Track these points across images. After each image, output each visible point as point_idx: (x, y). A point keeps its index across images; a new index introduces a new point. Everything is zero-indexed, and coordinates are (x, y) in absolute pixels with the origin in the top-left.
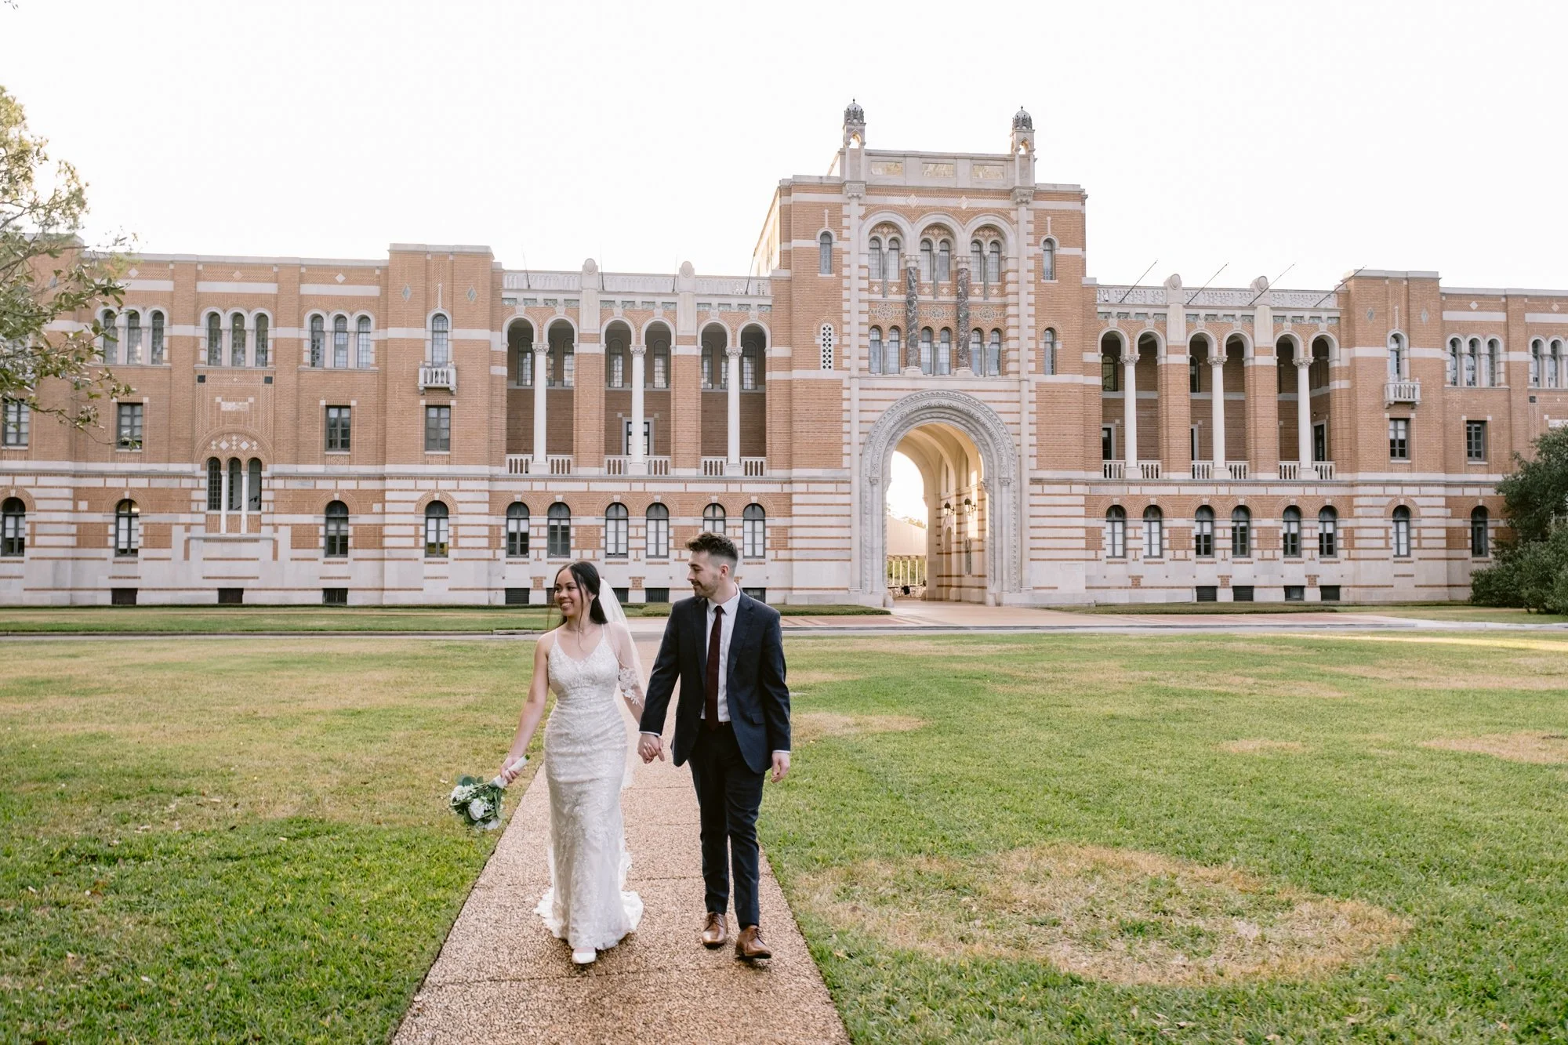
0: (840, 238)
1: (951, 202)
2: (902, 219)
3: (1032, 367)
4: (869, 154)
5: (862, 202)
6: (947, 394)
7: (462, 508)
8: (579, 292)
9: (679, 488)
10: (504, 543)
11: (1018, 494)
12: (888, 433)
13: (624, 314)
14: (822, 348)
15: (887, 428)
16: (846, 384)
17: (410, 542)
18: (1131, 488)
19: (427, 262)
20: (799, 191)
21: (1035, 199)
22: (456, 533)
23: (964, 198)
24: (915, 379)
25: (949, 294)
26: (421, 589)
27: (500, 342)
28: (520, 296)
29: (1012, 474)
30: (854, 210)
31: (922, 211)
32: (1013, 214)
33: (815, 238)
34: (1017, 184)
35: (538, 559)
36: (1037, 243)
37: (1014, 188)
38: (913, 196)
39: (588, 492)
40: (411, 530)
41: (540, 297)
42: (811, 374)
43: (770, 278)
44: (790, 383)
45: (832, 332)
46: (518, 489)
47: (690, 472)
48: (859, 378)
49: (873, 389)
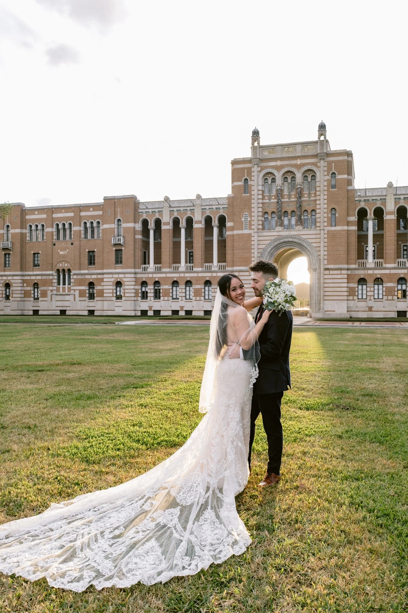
0: (251, 180)
1: (294, 162)
2: (274, 170)
3: (326, 224)
4: (262, 147)
5: (259, 166)
6: (291, 237)
7: (126, 283)
8: (162, 208)
9: (196, 275)
10: (140, 295)
11: (319, 274)
12: (269, 253)
13: (178, 215)
14: (244, 222)
15: (268, 250)
16: (253, 235)
17: (111, 295)
18: (369, 271)
19: (115, 202)
20: (236, 164)
21: (327, 157)
22: (124, 292)
23: (299, 160)
24: (279, 231)
25: (294, 198)
26: (114, 310)
27: (139, 227)
28: (144, 211)
29: (317, 267)
30: (255, 169)
31: (282, 167)
32: (318, 164)
33: (241, 181)
34: (319, 152)
35: (150, 300)
36: (328, 175)
37: (318, 153)
38: (279, 161)
39: (166, 277)
40: (111, 291)
41: (150, 211)
42: (240, 232)
43: (227, 197)
44: (233, 235)
45: (248, 216)
46: (144, 277)
47: (200, 269)
48: (258, 232)
49: (263, 236)
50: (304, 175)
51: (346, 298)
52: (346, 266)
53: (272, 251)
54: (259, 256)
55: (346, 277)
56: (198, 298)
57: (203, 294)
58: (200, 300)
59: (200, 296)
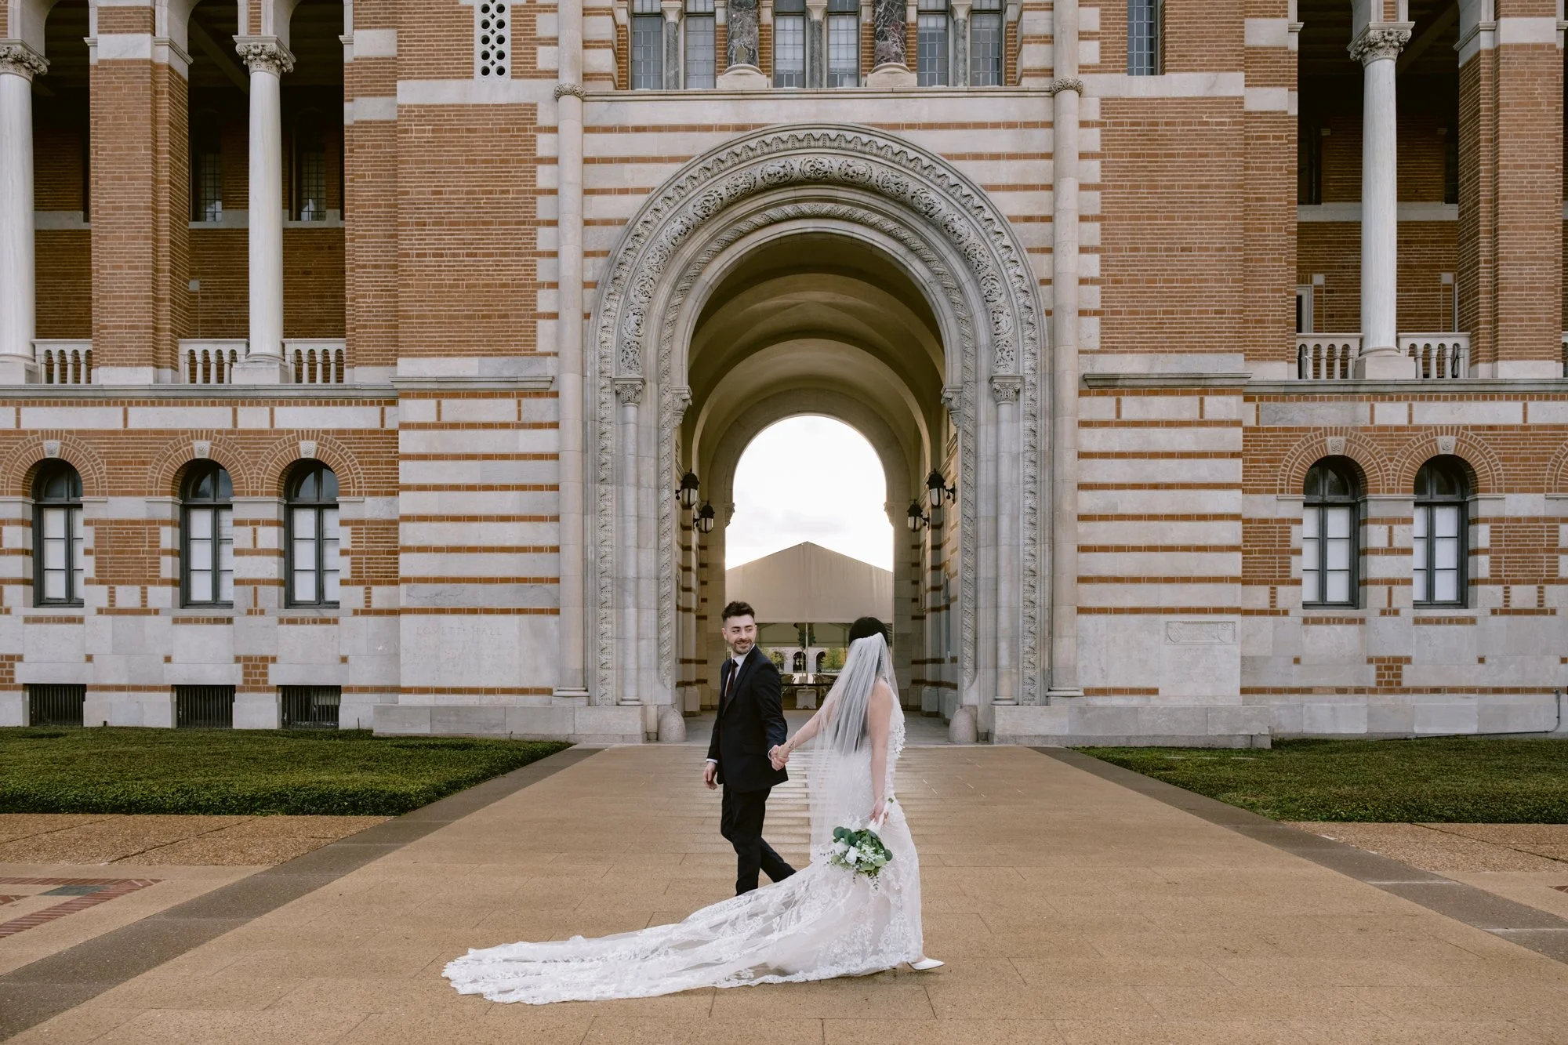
3: (1091, 52)
6: (837, 136)
9: (106, 419)
11: (1043, 424)
12: (670, 256)
16: (544, 118)
18: (1380, 407)
24: (744, 99)
29: (1029, 365)
42: (448, 92)
47: (143, 376)
48: (583, 98)
49: (623, 129)
53: (688, 251)
54: (589, 276)
55: (1239, 447)
56: (127, 596)
57: (168, 567)
58: (144, 611)
59: (148, 579)
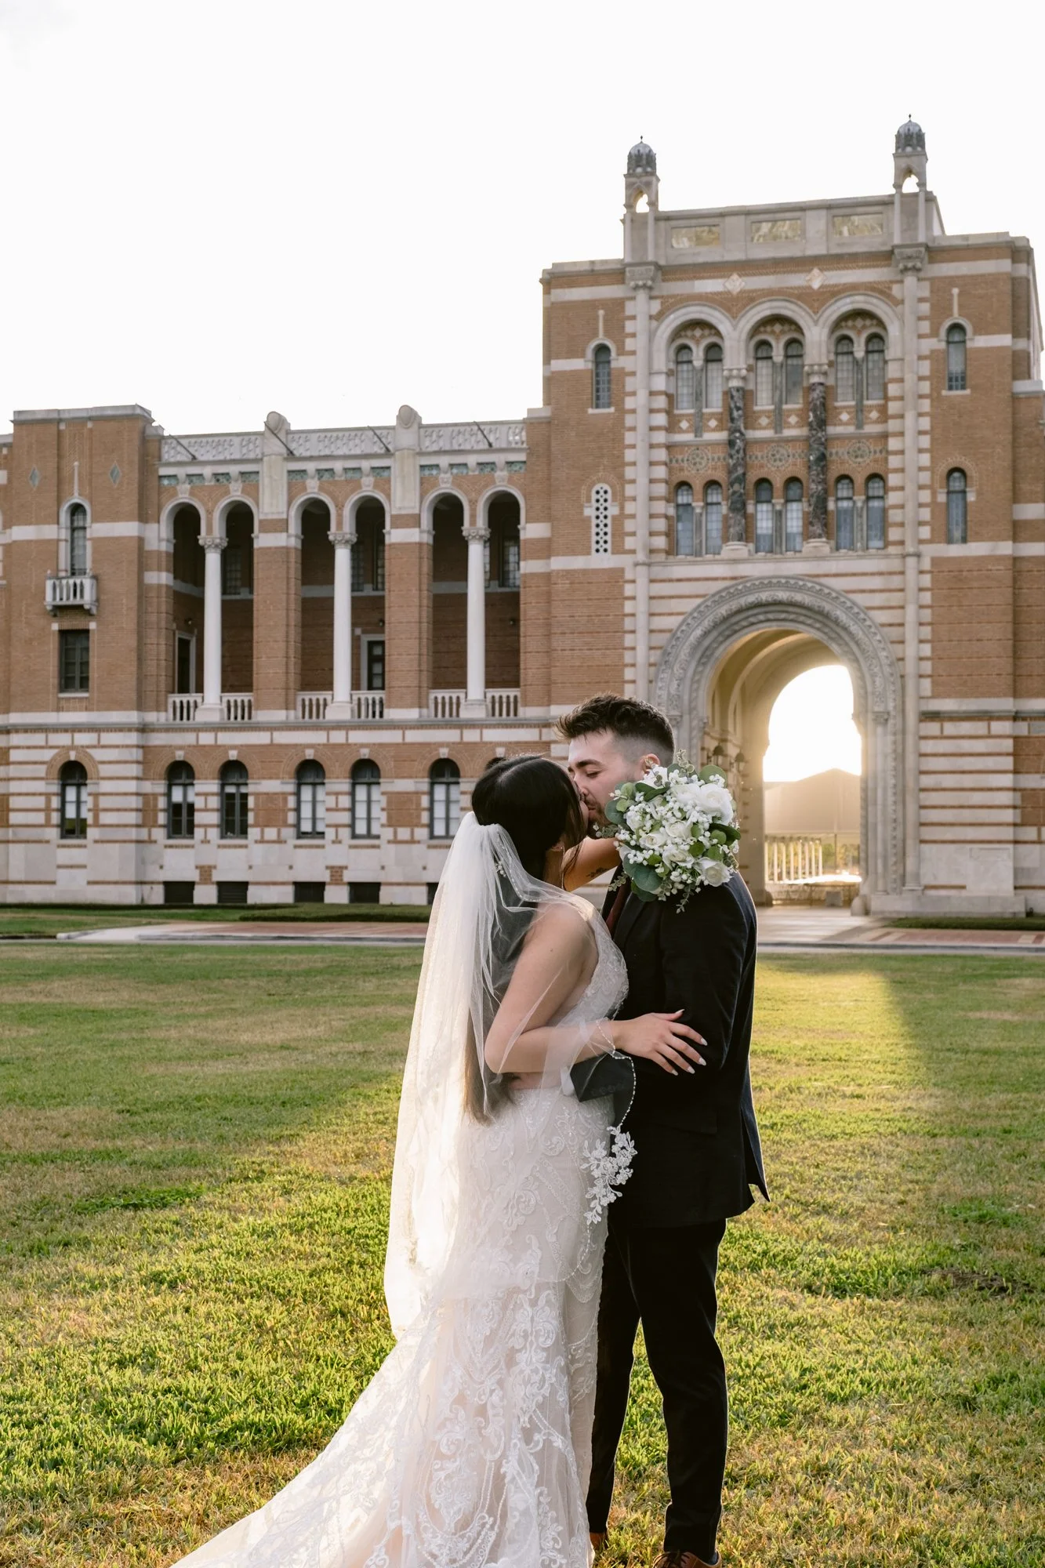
0: (622, 351)
1: (796, 280)
2: (717, 314)
3: (925, 532)
4: (668, 217)
5: (655, 293)
6: (787, 583)
7: (105, 770)
8: (257, 461)
9: (396, 737)
10: (162, 818)
11: (899, 737)
12: (695, 648)
13: (321, 489)
14: (594, 522)
15: (692, 639)
16: (628, 576)
17: (39, 818)
19: (59, 433)
20: (561, 286)
21: (932, 261)
22: (96, 804)
23: (816, 271)
24: (735, 561)
25: (799, 425)
26: (53, 883)
27: (159, 536)
28: (181, 472)
29: (891, 705)
30: (640, 307)
31: (749, 299)
32: (896, 290)
33: (583, 355)
34: (897, 241)
35: (205, 841)
36: (934, 333)
37: (894, 247)
38: (735, 276)
39: (272, 745)
40: (40, 802)
41: (207, 471)
42: (577, 563)
43: (524, 421)
44: (548, 577)
45: (609, 496)
46: (178, 743)
47: (412, 714)
48: (649, 565)
49: (671, 580)
50: (839, 333)
51: (1008, 833)
52: (1007, 704)
53: (706, 643)
54: (652, 660)
55: (1011, 750)
56: (404, 833)
57: (425, 817)
58: (412, 841)
59: (413, 824)
